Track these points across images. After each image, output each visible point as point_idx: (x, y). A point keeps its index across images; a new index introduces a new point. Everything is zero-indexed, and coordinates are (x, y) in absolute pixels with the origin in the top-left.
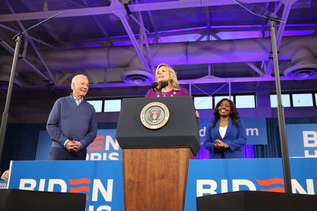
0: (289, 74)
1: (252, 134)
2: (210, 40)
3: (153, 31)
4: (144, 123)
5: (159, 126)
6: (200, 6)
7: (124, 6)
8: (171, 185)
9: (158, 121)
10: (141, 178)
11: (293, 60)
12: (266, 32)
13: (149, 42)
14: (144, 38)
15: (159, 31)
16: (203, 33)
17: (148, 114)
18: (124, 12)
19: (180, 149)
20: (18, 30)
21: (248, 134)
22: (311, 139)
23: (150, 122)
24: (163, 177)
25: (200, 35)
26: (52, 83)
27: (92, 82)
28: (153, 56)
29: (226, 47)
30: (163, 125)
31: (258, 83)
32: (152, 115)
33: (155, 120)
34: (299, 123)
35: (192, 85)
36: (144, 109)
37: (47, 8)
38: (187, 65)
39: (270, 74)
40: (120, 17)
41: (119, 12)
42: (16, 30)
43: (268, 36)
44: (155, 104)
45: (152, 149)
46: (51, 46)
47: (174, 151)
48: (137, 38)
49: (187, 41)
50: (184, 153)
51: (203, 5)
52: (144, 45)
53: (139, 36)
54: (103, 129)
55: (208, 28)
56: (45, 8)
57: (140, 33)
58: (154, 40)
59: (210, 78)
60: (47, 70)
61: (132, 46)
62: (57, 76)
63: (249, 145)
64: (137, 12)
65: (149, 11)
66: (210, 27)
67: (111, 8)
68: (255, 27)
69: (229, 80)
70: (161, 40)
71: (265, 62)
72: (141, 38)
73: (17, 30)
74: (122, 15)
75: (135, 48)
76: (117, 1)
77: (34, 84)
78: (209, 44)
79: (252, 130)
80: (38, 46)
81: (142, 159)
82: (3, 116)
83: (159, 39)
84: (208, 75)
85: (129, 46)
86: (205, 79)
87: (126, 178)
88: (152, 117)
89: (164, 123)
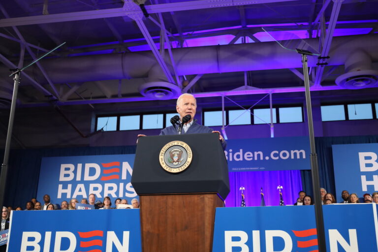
0: (342, 83)
1: (298, 157)
2: (246, 42)
3: (176, 32)
4: (164, 166)
5: (180, 170)
6: (231, 5)
7: (139, 7)
8: (196, 237)
9: (180, 163)
10: (161, 229)
11: (346, 66)
12: (313, 31)
13: (171, 46)
14: (165, 41)
15: (184, 32)
16: (238, 34)
17: (168, 155)
18: (141, 13)
19: (205, 196)
20: (13, 36)
21: (293, 157)
22: (368, 161)
23: (170, 165)
24: (186, 228)
25: (234, 37)
26: (55, 98)
27: (104, 95)
28: (177, 64)
29: (266, 51)
30: (186, 167)
32: (172, 156)
33: (176, 162)
34: (354, 143)
35: (225, 98)
37: (47, 11)
38: (219, 73)
39: (319, 82)
40: (136, 20)
41: (134, 14)
42: (10, 36)
43: (316, 37)
45: (173, 196)
47: (199, 198)
48: (157, 41)
49: (218, 44)
50: (210, 199)
51: (235, 4)
52: (166, 50)
53: (159, 39)
55: (243, 27)
56: (45, 11)
57: (161, 36)
58: (178, 43)
59: (246, 89)
60: (48, 83)
61: (151, 51)
62: (61, 89)
63: (295, 170)
64: (158, 13)
66: (246, 26)
67: (124, 10)
68: (300, 25)
69: (270, 91)
70: (186, 43)
71: (312, 68)
72: (162, 42)
74: (137, 17)
76: (131, 2)
77: (33, 99)
78: (245, 48)
79: (298, 152)
80: (38, 54)
81: (163, 208)
82: (2, 168)
83: (184, 43)
84: (244, 85)
85: (148, 52)
86: (241, 90)
87: (144, 230)
88: (173, 159)
89: (187, 165)
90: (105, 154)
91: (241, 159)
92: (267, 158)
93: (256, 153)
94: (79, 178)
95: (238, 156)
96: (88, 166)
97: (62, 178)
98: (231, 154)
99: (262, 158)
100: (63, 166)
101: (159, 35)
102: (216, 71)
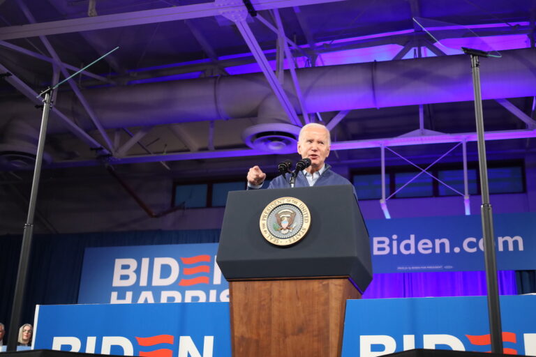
1: (511, 248)
2: (423, 56)
3: (305, 42)
4: (267, 236)
5: (293, 241)
8: (316, 345)
9: (291, 231)
10: (262, 332)
13: (296, 65)
14: (285, 57)
15: (318, 42)
16: (408, 43)
17: (273, 218)
18: (244, 11)
19: (330, 281)
20: (41, 52)
21: (501, 248)
23: (276, 234)
24: (300, 330)
25: (401, 48)
26: (107, 152)
27: (186, 146)
28: (306, 94)
29: (454, 71)
30: (300, 238)
31: (528, 140)
32: (280, 221)
33: (285, 230)
35: (386, 150)
36: (265, 210)
37: (94, 11)
38: (376, 108)
40: (235, 21)
41: (233, 12)
42: (36, 51)
44: (285, 200)
45: (281, 282)
46: (103, 79)
47: (321, 285)
48: (271, 57)
49: (373, 61)
50: (339, 287)
52: (287, 72)
53: (275, 54)
54: (209, 242)
55: (416, 31)
56: (91, 10)
57: (277, 48)
58: (308, 60)
59: (423, 134)
60: (97, 129)
61: (261, 73)
62: (117, 138)
63: (509, 271)
64: (272, 10)
65: (296, 7)
67: (217, 5)
68: (515, 26)
69: (463, 138)
70: (322, 60)
72: (280, 58)
73: (39, 53)
74: (238, 17)
75: (266, 79)
77: (71, 155)
78: (419, 66)
79: (510, 240)
80: (80, 81)
81: (265, 300)
82: (25, 230)
83: (318, 60)
84: (419, 128)
85: (257, 75)
86: (415, 136)
87: (236, 334)
88: (280, 225)
89: (302, 234)
90: (186, 243)
91: (412, 251)
92: (457, 250)
93: (438, 242)
94: (143, 282)
95: (407, 247)
96: (159, 262)
97: (117, 282)
98: (395, 243)
99: (447, 250)
100: (119, 263)
101: (274, 47)
102: (370, 105)
